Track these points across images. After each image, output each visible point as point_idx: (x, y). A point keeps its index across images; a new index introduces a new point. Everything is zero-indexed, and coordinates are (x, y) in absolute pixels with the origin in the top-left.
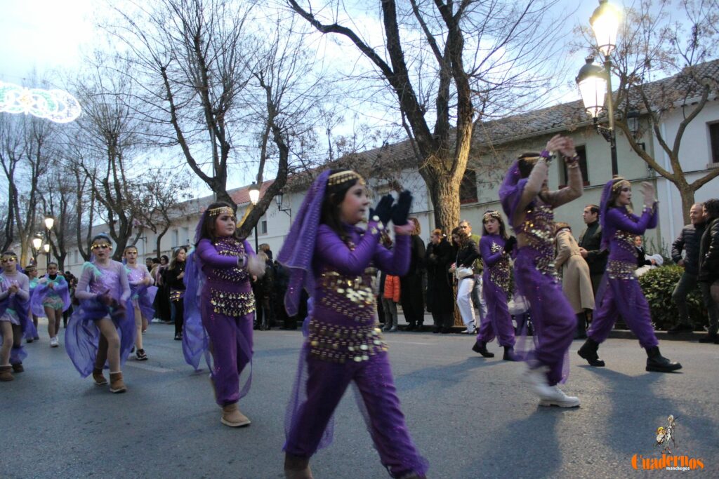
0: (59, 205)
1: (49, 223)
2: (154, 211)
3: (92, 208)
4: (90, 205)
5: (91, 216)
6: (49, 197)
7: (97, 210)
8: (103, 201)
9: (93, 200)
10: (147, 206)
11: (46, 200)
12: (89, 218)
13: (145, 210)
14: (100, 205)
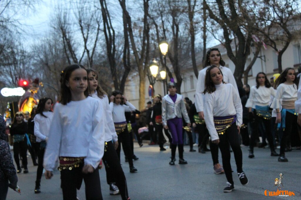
0: (171, 30)
1: (164, 48)
2: (272, 24)
3: (205, 29)
4: (203, 26)
5: (205, 38)
6: (161, 21)
7: (210, 29)
8: (217, 20)
9: (205, 20)
10: (263, 20)
11: (158, 24)
12: (202, 40)
13: (262, 25)
14: (213, 24)
